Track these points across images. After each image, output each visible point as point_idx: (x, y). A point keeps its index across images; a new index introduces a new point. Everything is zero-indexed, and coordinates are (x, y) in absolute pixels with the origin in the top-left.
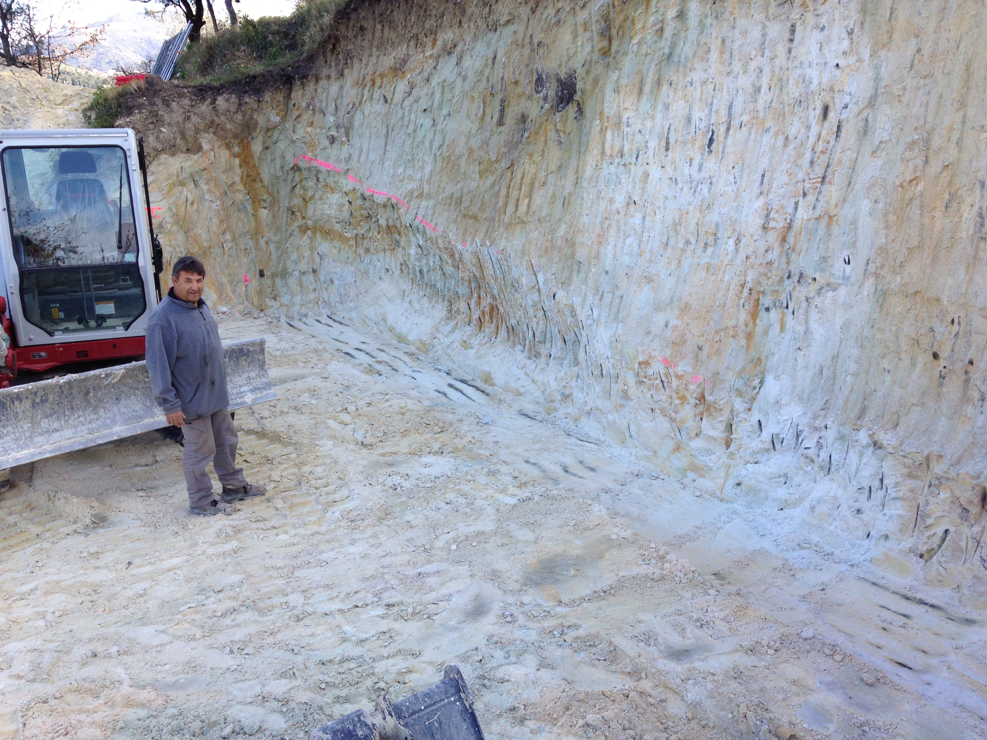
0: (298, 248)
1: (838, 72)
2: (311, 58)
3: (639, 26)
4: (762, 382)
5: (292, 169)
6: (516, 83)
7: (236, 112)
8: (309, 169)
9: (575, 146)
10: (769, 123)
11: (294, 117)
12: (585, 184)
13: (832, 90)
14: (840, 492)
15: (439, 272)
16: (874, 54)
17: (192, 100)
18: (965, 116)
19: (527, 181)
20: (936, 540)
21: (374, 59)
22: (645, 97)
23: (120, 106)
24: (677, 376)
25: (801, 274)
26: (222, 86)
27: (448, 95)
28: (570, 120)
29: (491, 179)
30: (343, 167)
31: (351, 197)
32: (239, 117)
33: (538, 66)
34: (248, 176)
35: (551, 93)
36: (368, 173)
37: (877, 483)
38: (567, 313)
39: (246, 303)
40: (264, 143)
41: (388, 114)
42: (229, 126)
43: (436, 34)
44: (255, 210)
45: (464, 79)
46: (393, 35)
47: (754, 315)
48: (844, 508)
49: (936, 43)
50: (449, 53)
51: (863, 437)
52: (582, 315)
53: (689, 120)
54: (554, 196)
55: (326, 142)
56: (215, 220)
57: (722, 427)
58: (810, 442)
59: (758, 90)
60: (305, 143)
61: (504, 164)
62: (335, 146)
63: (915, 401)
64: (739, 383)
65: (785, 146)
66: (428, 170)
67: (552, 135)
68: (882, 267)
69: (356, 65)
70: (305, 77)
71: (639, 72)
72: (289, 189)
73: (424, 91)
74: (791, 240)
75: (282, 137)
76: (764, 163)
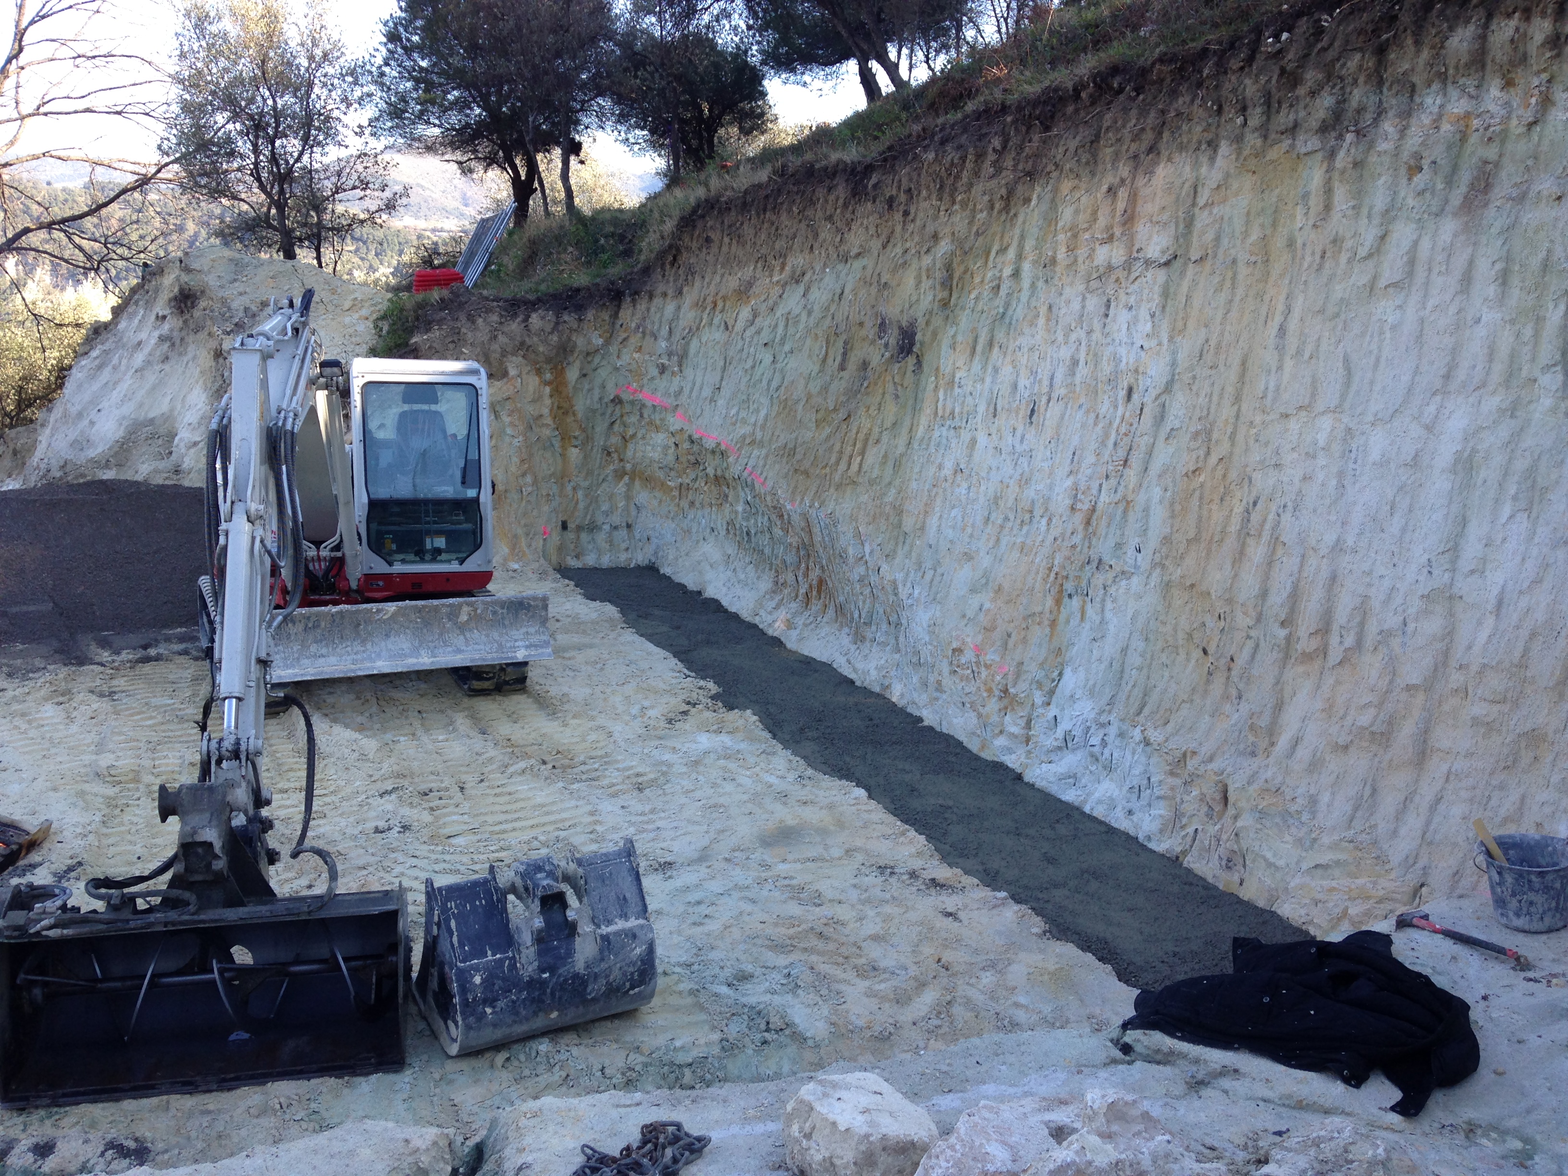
0: (611, 497)
1: (1143, 354)
2: (647, 271)
3: (977, 280)
4: (1060, 674)
5: (613, 401)
6: (861, 324)
7: (551, 333)
8: (632, 403)
9: (911, 402)
10: (1082, 400)
11: (620, 339)
12: (916, 446)
13: (1136, 371)
14: (1116, 793)
15: (768, 536)
16: (1171, 339)
17: (501, 316)
18: (1239, 410)
19: (861, 436)
20: (1189, 839)
21: (718, 278)
22: (977, 358)
23: (417, 319)
24: (987, 667)
25: (1100, 560)
26: (539, 300)
27: (791, 330)
28: (909, 373)
29: (828, 430)
30: (671, 401)
31: (677, 439)
32: (555, 338)
33: (881, 309)
34: (559, 408)
35: (893, 341)
36: (699, 411)
37: (1145, 782)
38: (889, 589)
39: (542, 561)
40: (581, 369)
41: (727, 343)
42: (541, 349)
43: (785, 256)
44: (564, 448)
45: (810, 313)
46: (740, 253)
47: (1058, 602)
48: (1119, 808)
49: (1222, 334)
50: (797, 282)
51: (1137, 733)
52: (903, 593)
53: (1015, 386)
54: (885, 456)
55: (654, 372)
56: (515, 460)
57: (1022, 722)
58: (1095, 740)
59: (1075, 363)
60: (630, 371)
61: (842, 415)
62: (664, 376)
63: (1185, 697)
64: (1040, 675)
65: (1095, 424)
66: (763, 413)
67: (890, 387)
68: (1167, 557)
69: (697, 284)
70: (637, 293)
71: (974, 330)
72: (606, 424)
73: (767, 323)
74: (1094, 522)
75: (604, 363)
76: (1075, 441)
